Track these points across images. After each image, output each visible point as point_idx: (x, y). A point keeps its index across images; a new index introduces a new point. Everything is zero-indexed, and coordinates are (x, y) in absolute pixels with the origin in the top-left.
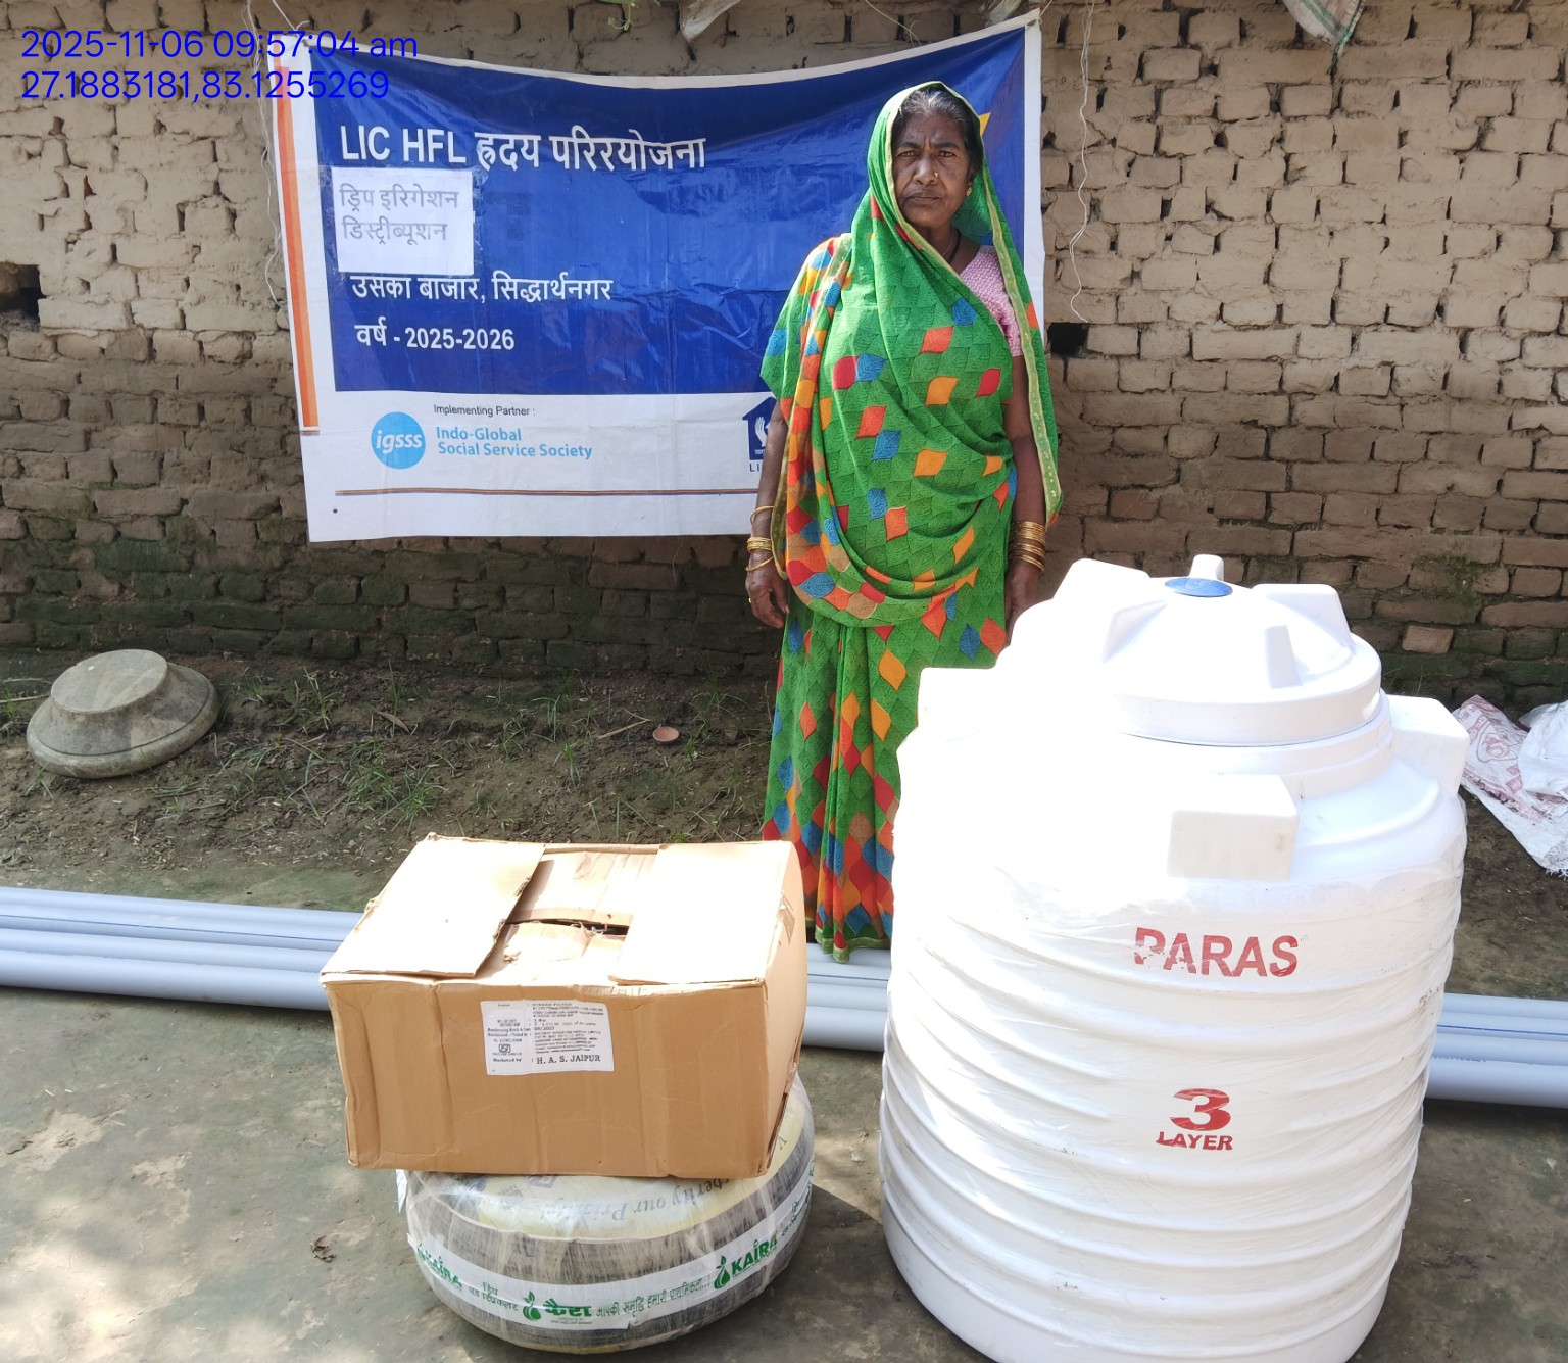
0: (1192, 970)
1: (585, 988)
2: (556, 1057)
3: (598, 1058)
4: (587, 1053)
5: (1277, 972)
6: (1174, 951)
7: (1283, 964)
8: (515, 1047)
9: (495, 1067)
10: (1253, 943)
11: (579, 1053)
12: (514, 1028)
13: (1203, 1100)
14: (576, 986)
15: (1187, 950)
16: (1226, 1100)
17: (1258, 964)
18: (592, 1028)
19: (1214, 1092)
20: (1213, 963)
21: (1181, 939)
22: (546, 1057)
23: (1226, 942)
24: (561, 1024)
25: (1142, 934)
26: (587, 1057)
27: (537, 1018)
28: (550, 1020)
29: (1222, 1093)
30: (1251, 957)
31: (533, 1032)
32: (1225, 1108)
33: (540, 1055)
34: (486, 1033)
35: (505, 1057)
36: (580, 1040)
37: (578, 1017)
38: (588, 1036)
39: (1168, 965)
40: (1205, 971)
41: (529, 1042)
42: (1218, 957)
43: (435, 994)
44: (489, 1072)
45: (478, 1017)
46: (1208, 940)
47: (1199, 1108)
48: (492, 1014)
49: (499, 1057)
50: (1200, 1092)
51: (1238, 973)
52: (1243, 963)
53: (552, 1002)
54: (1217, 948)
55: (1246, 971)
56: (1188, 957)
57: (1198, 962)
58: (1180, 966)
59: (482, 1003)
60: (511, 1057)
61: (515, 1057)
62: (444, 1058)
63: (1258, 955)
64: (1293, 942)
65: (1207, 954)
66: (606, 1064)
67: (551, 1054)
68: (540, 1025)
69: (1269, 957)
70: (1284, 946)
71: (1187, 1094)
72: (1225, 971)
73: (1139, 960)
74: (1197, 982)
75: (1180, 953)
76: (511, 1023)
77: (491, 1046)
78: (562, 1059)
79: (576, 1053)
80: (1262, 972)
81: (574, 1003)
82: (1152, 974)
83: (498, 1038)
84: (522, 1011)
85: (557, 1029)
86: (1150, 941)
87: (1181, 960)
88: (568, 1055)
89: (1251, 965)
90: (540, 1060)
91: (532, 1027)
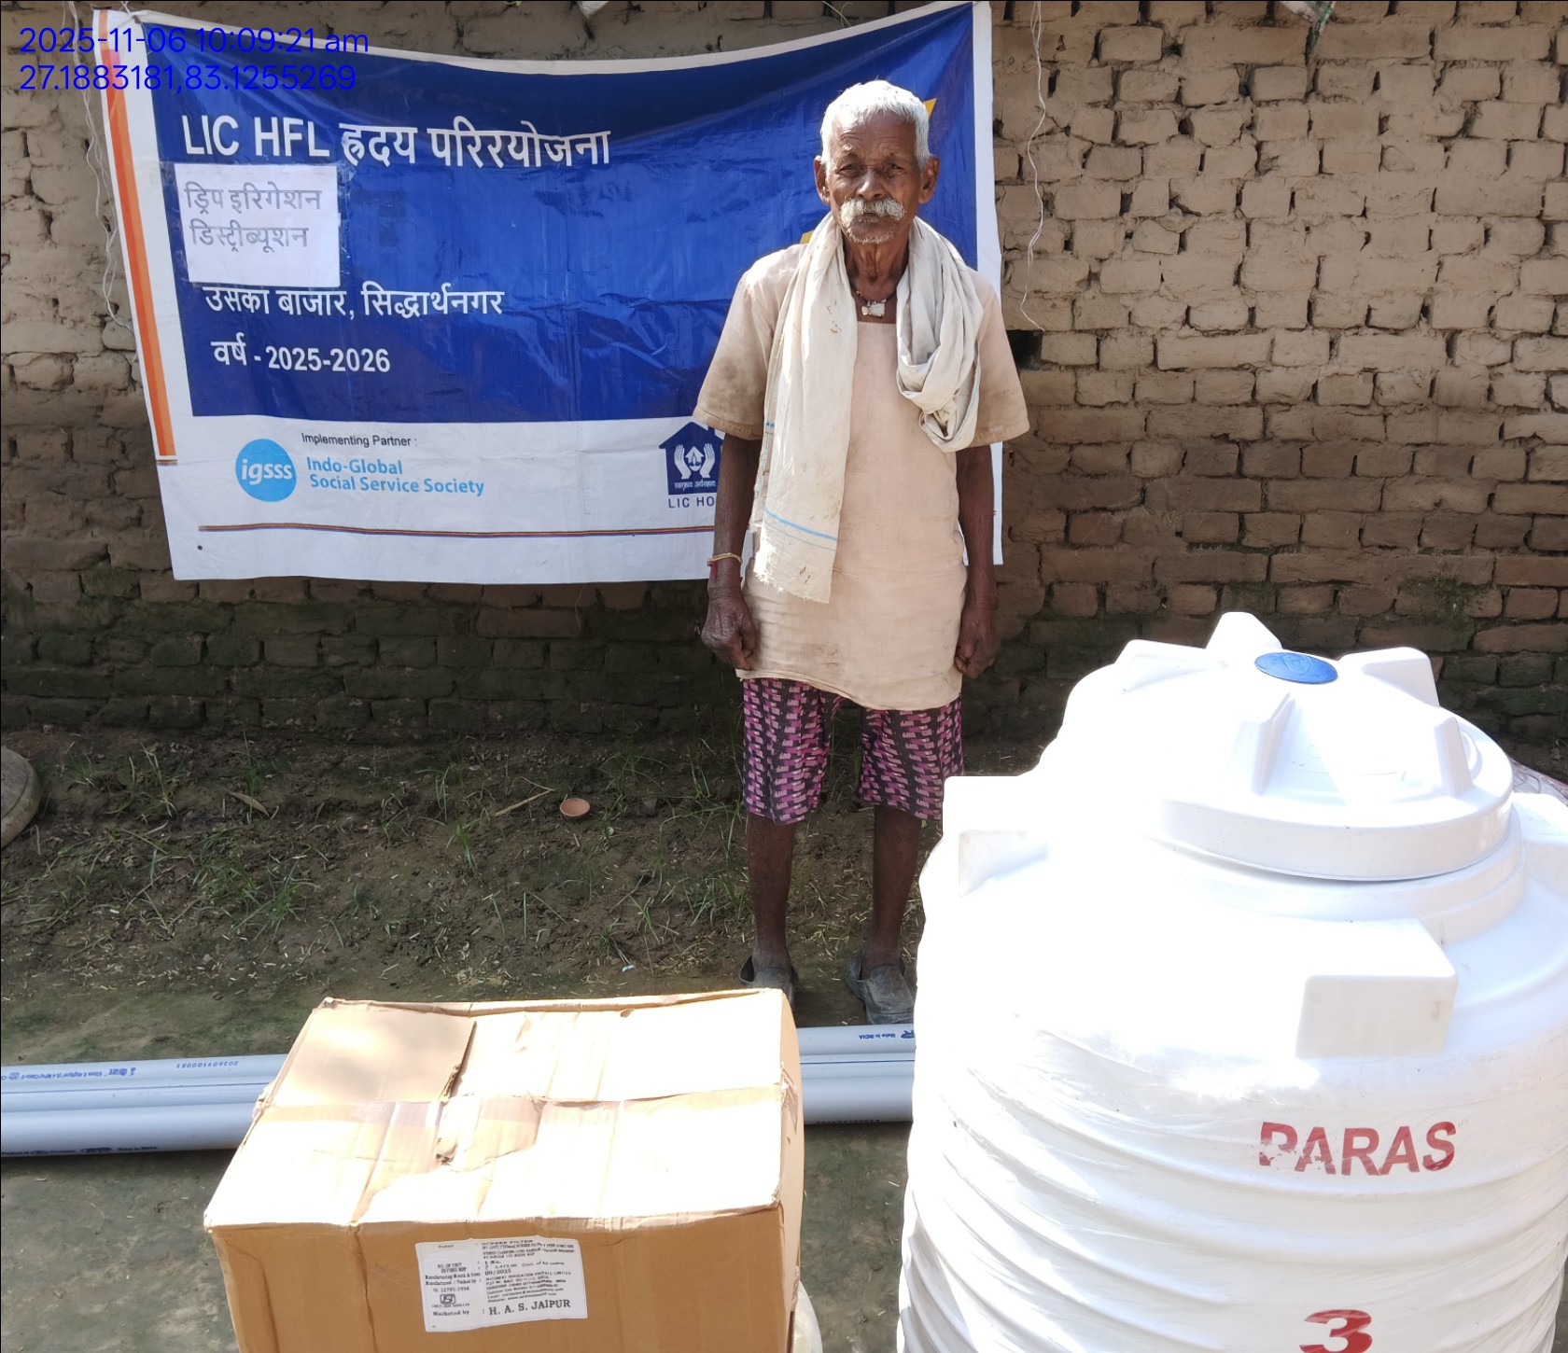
0: (1331, 1170)
1: (552, 1221)
2: (514, 1304)
3: (567, 1303)
4: (554, 1298)
5: (1431, 1165)
6: (1308, 1150)
7: (1439, 1155)
8: (461, 1297)
9: (435, 1322)
10: (1404, 1134)
11: (543, 1299)
12: (458, 1273)
13: (1340, 1323)
14: (539, 1219)
15: (1324, 1147)
16: (1367, 1320)
17: (1410, 1160)
18: (560, 1268)
19: (1353, 1312)
20: (1356, 1162)
21: (1318, 1135)
22: (500, 1306)
23: (1372, 1135)
24: (523, 1265)
25: (1268, 1130)
26: (552, 1303)
27: (489, 1260)
28: (506, 1261)
29: (1362, 1313)
30: (1402, 1151)
31: (483, 1276)
32: (1365, 1330)
33: (492, 1305)
34: (423, 1281)
35: (448, 1310)
36: (544, 1282)
37: (542, 1255)
38: (553, 1278)
39: (1301, 1166)
40: (1346, 1170)
41: (480, 1288)
42: (1362, 1153)
43: (357, 1238)
44: (428, 1328)
45: (413, 1264)
46: (1350, 1134)
47: (1334, 1333)
48: (430, 1258)
49: (440, 1310)
50: (1336, 1313)
51: (1385, 1170)
52: (1392, 1158)
53: (508, 1240)
54: (1361, 1142)
55: (1395, 1167)
56: (1326, 1156)
57: (1337, 1161)
58: (1316, 1167)
59: (417, 1245)
60: (456, 1310)
61: (461, 1309)
62: (370, 1314)
63: (1409, 1147)
64: (1449, 1128)
65: (1349, 1151)
66: (579, 1310)
67: (508, 1302)
68: (492, 1268)
69: (1422, 1149)
70: (1441, 1135)
71: (1321, 1317)
72: (1371, 1170)
73: (1264, 1161)
74: (1337, 1184)
75: (1316, 1151)
76: (456, 1268)
77: (430, 1297)
78: (521, 1307)
79: (538, 1299)
80: (1414, 1168)
81: (536, 1239)
82: (1282, 1177)
83: (439, 1287)
84: (469, 1253)
85: (514, 1271)
86: (1279, 1138)
87: (1317, 1159)
88: (529, 1302)
89: (1401, 1159)
90: (493, 1311)
91: (483, 1271)
